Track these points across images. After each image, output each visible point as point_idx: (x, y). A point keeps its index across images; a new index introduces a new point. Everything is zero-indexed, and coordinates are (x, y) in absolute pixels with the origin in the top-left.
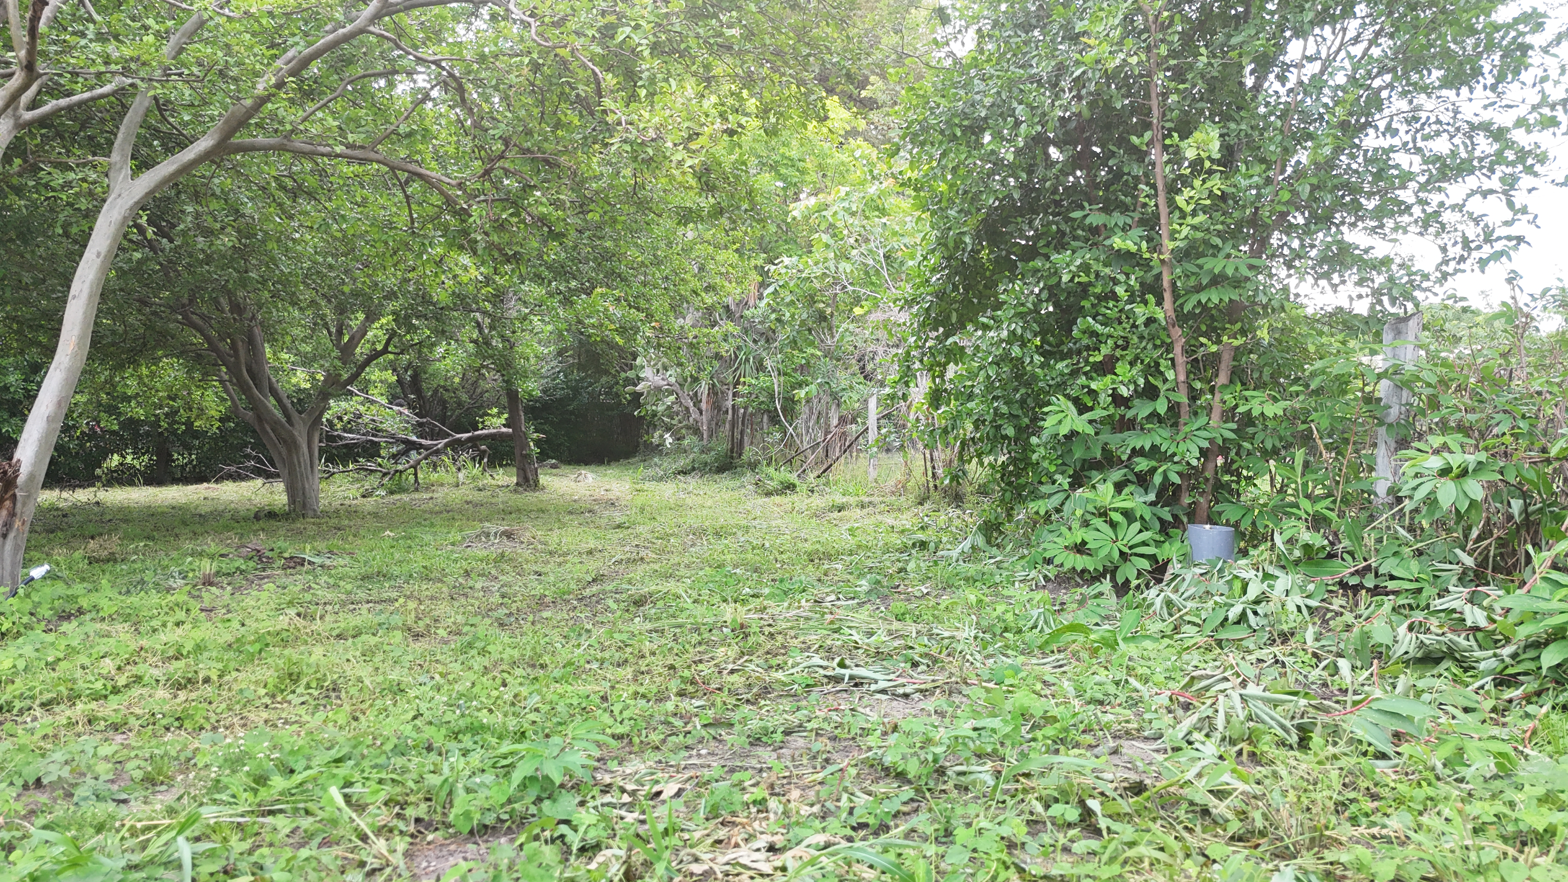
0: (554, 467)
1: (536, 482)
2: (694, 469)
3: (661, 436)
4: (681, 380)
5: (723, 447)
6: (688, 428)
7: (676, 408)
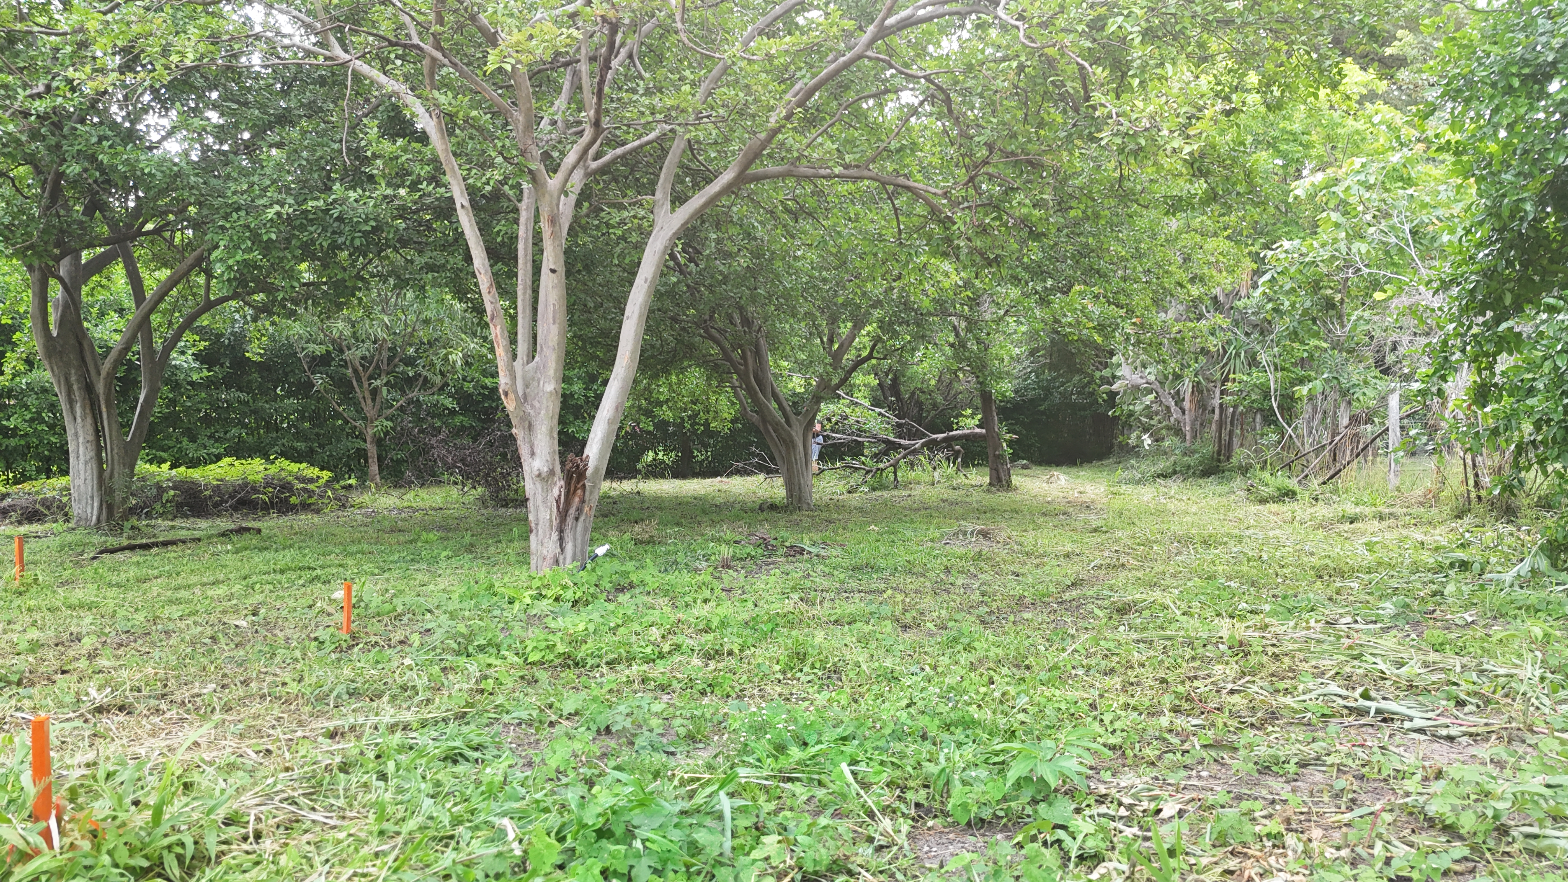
0: (1025, 467)
1: (1009, 483)
2: (1175, 472)
3: (1139, 437)
4: (1161, 377)
5: (1209, 449)
6: (1169, 428)
7: (1155, 407)
